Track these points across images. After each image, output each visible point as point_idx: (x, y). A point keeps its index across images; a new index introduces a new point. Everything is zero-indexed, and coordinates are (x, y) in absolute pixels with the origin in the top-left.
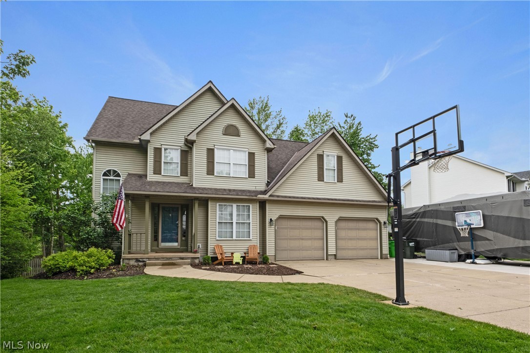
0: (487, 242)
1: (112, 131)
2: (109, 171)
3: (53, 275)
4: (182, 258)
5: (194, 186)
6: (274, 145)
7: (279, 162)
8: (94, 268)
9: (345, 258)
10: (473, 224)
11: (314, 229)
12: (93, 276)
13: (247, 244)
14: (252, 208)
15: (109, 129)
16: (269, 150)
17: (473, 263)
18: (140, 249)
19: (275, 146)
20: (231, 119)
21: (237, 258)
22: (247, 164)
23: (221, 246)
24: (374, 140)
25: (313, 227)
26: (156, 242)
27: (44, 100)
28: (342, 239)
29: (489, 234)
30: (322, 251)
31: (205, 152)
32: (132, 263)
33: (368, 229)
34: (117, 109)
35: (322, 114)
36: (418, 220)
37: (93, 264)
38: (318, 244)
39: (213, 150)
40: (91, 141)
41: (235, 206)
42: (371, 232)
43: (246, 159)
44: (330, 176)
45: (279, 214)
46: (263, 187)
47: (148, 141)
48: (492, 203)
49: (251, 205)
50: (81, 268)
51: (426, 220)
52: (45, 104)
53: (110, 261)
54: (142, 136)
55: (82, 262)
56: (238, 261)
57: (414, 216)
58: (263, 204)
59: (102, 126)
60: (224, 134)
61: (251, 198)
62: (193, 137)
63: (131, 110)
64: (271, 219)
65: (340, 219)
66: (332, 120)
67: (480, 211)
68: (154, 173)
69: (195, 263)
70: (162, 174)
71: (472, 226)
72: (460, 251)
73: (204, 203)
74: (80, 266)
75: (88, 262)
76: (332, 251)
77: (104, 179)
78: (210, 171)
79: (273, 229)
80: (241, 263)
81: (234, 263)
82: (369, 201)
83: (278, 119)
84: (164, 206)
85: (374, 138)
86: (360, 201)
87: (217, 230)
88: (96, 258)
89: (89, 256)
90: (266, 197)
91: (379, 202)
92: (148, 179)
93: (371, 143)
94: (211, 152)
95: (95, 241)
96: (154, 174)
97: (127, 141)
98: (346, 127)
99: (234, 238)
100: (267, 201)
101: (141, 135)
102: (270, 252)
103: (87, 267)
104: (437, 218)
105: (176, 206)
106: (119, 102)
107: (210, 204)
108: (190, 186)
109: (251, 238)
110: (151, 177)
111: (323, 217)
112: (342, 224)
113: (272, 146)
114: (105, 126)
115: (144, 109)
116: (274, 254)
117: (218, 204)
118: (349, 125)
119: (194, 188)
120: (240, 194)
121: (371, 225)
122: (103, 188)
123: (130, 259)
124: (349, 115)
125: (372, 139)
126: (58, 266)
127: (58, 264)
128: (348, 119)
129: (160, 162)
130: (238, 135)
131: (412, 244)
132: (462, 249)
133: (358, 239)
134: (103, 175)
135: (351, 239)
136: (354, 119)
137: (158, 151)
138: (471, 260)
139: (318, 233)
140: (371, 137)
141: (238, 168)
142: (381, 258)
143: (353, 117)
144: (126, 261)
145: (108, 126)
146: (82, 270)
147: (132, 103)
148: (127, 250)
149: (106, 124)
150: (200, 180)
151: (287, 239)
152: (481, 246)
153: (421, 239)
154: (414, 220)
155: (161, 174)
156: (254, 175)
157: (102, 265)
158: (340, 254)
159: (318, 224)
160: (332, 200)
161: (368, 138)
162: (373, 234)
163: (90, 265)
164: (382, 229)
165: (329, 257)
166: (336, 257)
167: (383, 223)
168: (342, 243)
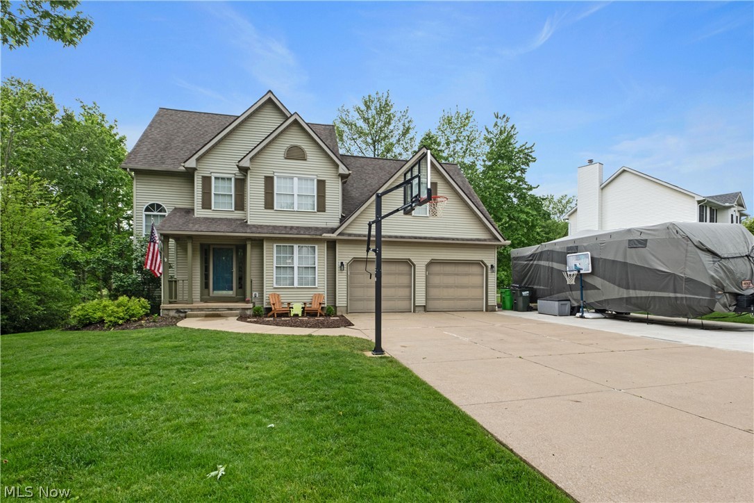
0: (596, 291)
1: (156, 156)
2: (152, 205)
3: (83, 327)
4: (231, 309)
5: (249, 223)
6: (349, 170)
7: (366, 189)
8: (123, 319)
9: (439, 310)
10: (582, 269)
11: (399, 274)
12: (120, 328)
13: (313, 292)
14: (318, 249)
15: (152, 153)
16: (344, 177)
17: (582, 317)
18: (183, 298)
19: (350, 172)
20: (295, 139)
21: (297, 309)
22: (315, 194)
23: (278, 295)
24: (530, 150)
25: (397, 272)
26: (206, 291)
27: (94, 105)
28: (435, 287)
29: (597, 281)
30: (408, 302)
31: (262, 182)
32: (172, 313)
33: (471, 274)
34: (166, 124)
35: (461, 115)
36: (535, 262)
37: (122, 314)
38: (405, 292)
39: (272, 178)
40: (128, 170)
41: (296, 247)
42: (473, 278)
43: (314, 189)
45: (353, 257)
46: (335, 223)
47: (195, 169)
48: (601, 243)
49: (316, 246)
50: (109, 319)
51: (542, 263)
52: (96, 111)
53: (142, 312)
54: (186, 163)
55: (110, 312)
56: (296, 313)
57: (531, 258)
58: (332, 245)
59: (145, 149)
60: (286, 158)
61: (315, 237)
62: (246, 163)
63: (184, 125)
64: (342, 263)
65: (432, 263)
66: (474, 123)
67: (589, 253)
69: (246, 314)
70: (213, 208)
71: (582, 272)
72: (573, 302)
73: (259, 243)
74: (108, 316)
75: (117, 312)
76: (420, 300)
77: (146, 215)
78: (269, 204)
79: (346, 274)
80: (300, 315)
81: (292, 315)
82: (471, 240)
83: (402, 122)
84: (215, 246)
85: (531, 148)
86: (458, 239)
87: (275, 276)
88: (126, 308)
89: (118, 306)
90: (334, 236)
91: (485, 240)
92: (196, 215)
93: (528, 155)
94: (269, 181)
95: (129, 288)
96: (203, 208)
97: (170, 168)
98: (495, 132)
99: (296, 285)
100: (337, 241)
101: (184, 162)
102: (341, 301)
103: (115, 317)
104: (552, 261)
105: (230, 247)
106: (171, 115)
107: (265, 245)
108: (243, 223)
109: (316, 286)
110: (199, 212)
111: (409, 260)
112: (436, 269)
113: (347, 172)
114: (148, 150)
115: (201, 123)
116: (346, 305)
117: (275, 245)
118: (499, 128)
119: (248, 225)
120: (302, 232)
121: (476, 269)
122: (146, 226)
123: (169, 309)
124: (501, 115)
125: (528, 149)
126: (88, 317)
127: (88, 315)
128: (499, 120)
129: (210, 193)
130: (303, 157)
131: (525, 293)
132: (575, 300)
133: (457, 287)
134: (146, 211)
135: (447, 287)
136: (507, 121)
137: (206, 181)
138: (580, 314)
139: (404, 280)
140: (527, 146)
141: (304, 201)
142: (487, 311)
143: (505, 119)
144: (166, 312)
145: (152, 150)
146: (111, 321)
147: (187, 116)
148: (168, 299)
149: (150, 146)
150: (256, 215)
151: (363, 287)
152: (592, 297)
153: (538, 287)
154: (531, 262)
155: (211, 209)
156: (325, 208)
157: (133, 315)
158: (432, 305)
159: (404, 268)
160: (420, 238)
161: (524, 148)
162: (477, 280)
163: (119, 315)
164: (489, 274)
165: (417, 309)
166: (425, 309)
167: (490, 267)
168: (434, 292)
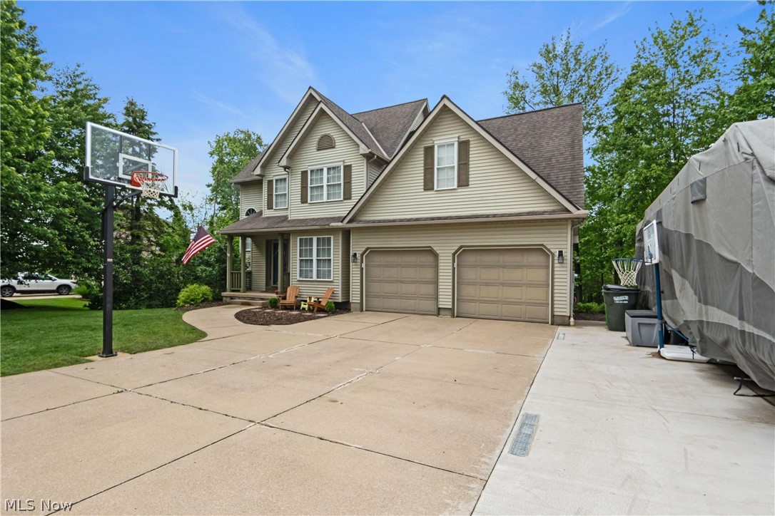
2: (249, 210)
5: (289, 219)
6: (369, 148)
9: (475, 316)
11: (421, 266)
13: (329, 286)
14: (334, 240)
20: (326, 128)
22: (342, 182)
25: (419, 264)
28: (469, 284)
31: (299, 177)
33: (525, 266)
38: (428, 290)
39: (306, 172)
40: (234, 184)
41: (315, 239)
42: (531, 272)
43: (341, 176)
44: (446, 178)
45: (367, 246)
47: (262, 176)
48: (673, 199)
49: (332, 237)
54: (254, 172)
60: (318, 150)
62: (284, 162)
64: (355, 254)
68: (268, 209)
70: (274, 208)
76: (445, 301)
78: (304, 198)
79: (358, 267)
81: (301, 308)
84: (275, 242)
87: (298, 269)
90: (341, 224)
92: (263, 216)
94: (304, 176)
99: (315, 278)
100: (351, 231)
107: (292, 239)
108: (286, 219)
109: (332, 279)
110: (265, 212)
111: (429, 248)
112: (471, 259)
113: (367, 151)
116: (359, 302)
117: (299, 238)
119: (288, 221)
121: (534, 258)
129: (272, 195)
130: (331, 145)
131: (621, 299)
133: (503, 284)
134: (246, 215)
135: (487, 284)
139: (427, 274)
141: (333, 190)
142: (552, 324)
148: (229, 288)
150: (295, 210)
151: (379, 281)
155: (272, 208)
156: (350, 195)
158: (465, 309)
159: (427, 259)
162: (537, 275)
164: (556, 265)
165: (441, 312)
166: (453, 313)
167: (557, 254)
168: (469, 291)
